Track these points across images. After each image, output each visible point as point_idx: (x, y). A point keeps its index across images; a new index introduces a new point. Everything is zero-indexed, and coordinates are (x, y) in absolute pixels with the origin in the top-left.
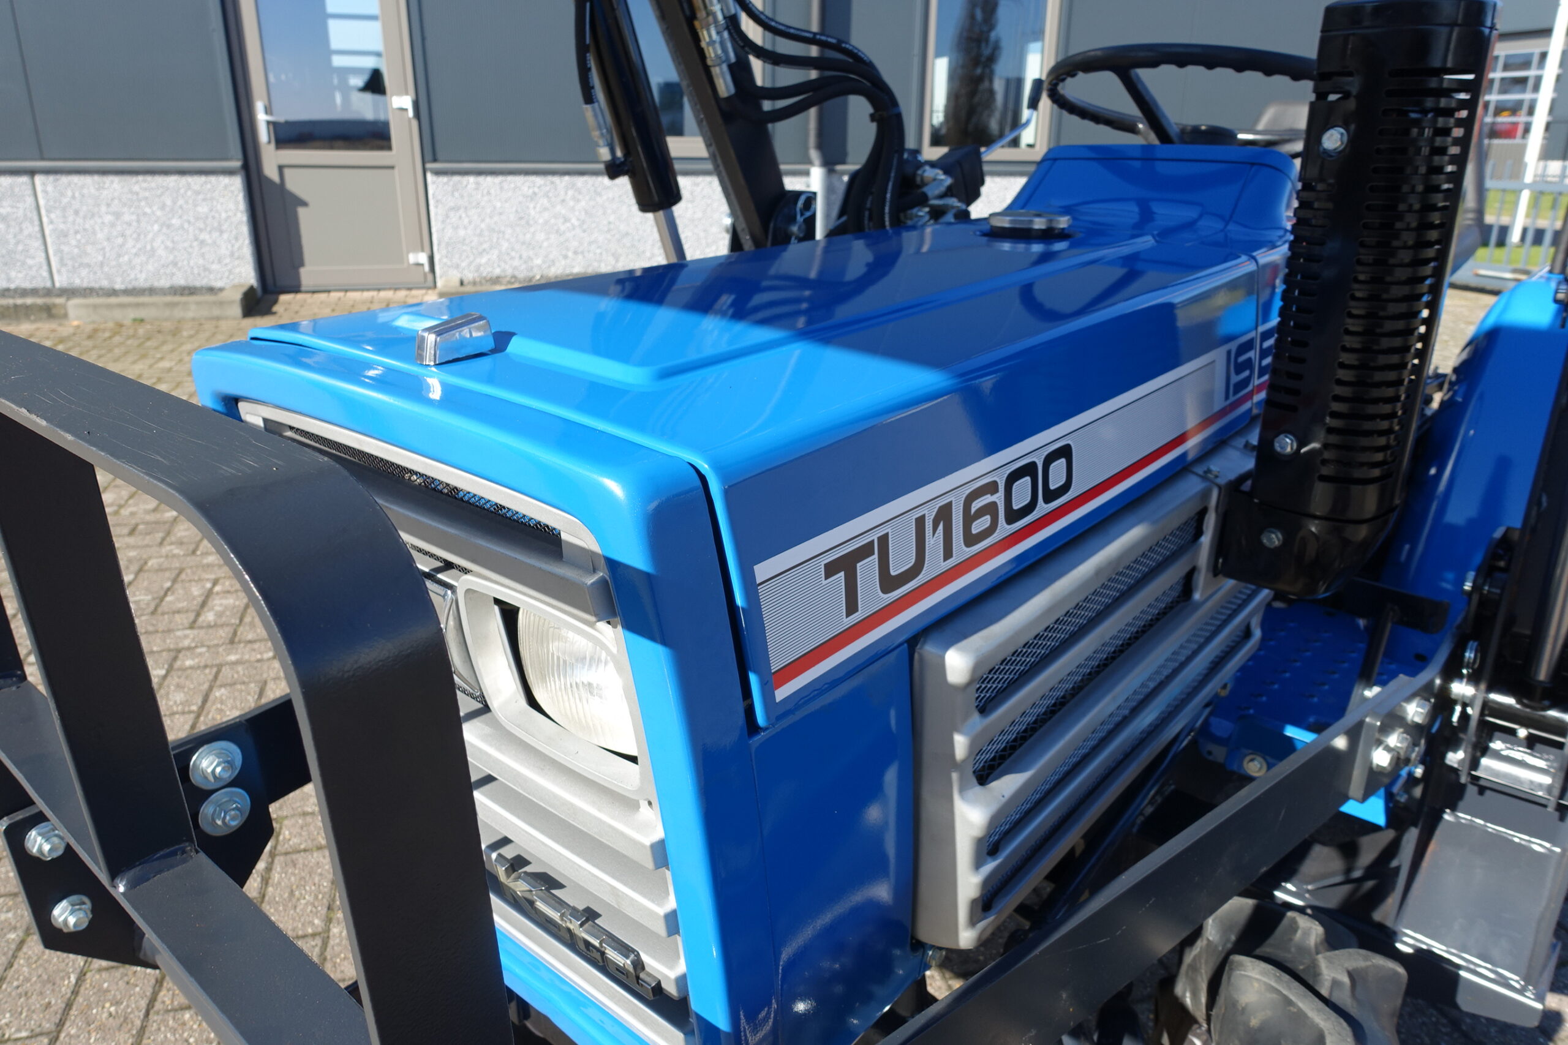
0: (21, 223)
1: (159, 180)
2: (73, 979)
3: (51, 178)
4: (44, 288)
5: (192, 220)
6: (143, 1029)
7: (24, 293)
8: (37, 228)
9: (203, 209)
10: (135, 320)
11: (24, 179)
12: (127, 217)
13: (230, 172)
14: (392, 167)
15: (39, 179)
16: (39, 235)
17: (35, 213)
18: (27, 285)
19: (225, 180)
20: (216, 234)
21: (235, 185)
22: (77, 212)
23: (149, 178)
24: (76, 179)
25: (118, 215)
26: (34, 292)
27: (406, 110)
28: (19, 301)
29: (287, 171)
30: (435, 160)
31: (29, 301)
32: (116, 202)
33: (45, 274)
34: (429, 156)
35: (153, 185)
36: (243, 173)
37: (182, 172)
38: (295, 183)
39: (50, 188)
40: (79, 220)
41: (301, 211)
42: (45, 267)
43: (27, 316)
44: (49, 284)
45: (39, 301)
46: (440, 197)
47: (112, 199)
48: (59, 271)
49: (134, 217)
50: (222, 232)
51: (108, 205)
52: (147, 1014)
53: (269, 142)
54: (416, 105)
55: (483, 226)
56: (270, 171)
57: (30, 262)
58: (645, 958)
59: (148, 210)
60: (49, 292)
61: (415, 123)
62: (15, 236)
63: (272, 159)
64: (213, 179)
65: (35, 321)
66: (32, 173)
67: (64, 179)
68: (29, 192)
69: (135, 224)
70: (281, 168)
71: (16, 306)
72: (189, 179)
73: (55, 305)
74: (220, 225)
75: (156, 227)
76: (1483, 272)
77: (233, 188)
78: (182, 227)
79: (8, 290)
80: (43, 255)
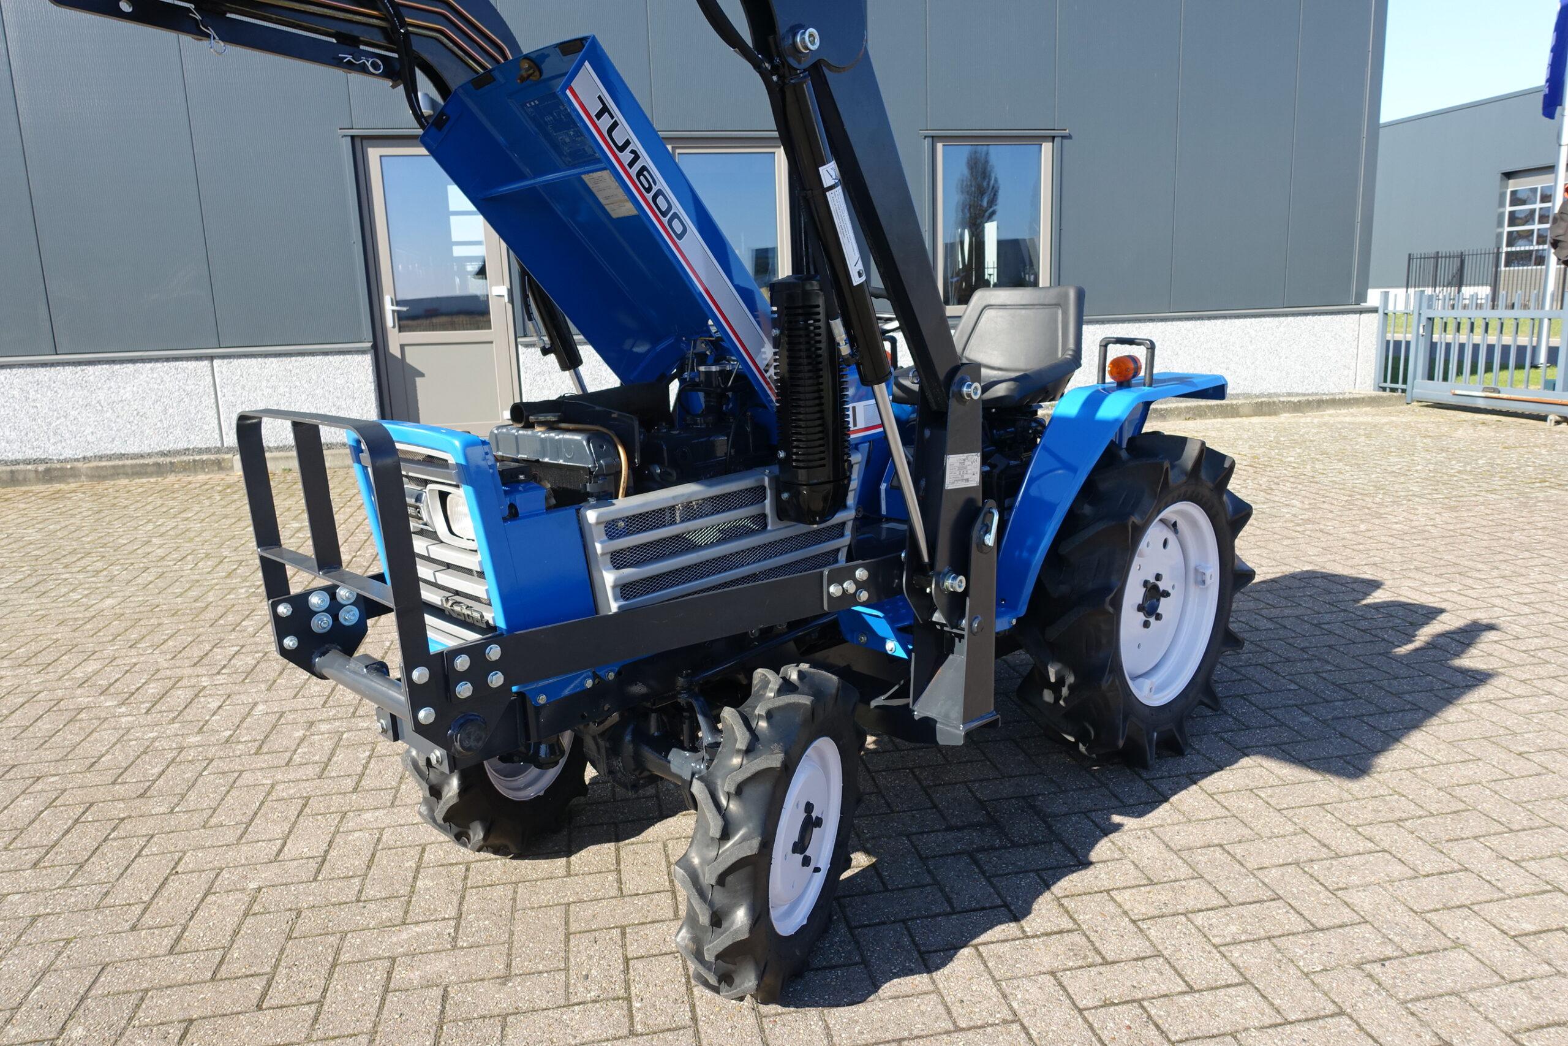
0: (201, 397)
1: (308, 359)
2: (258, 804)
3: (226, 361)
4: (215, 447)
5: (331, 389)
6: (296, 822)
7: (200, 451)
8: (213, 401)
9: (341, 381)
10: (284, 470)
11: (206, 363)
12: (281, 390)
13: (363, 352)
14: (492, 342)
15: (216, 362)
16: (214, 406)
17: (212, 389)
18: (203, 446)
19: (358, 358)
20: (350, 401)
21: (367, 360)
22: (243, 388)
23: (300, 358)
24: (244, 361)
25: (274, 388)
26: (208, 450)
27: (503, 296)
28: (197, 458)
29: (406, 348)
30: (525, 336)
31: (205, 457)
32: (274, 378)
33: (217, 436)
34: (520, 332)
35: (303, 364)
36: (373, 351)
37: (326, 353)
38: (413, 358)
39: (224, 370)
40: (245, 393)
41: (418, 380)
42: (217, 431)
43: (203, 469)
44: (219, 445)
45: (213, 457)
46: (529, 365)
47: (272, 376)
48: (227, 434)
49: (287, 390)
50: (354, 399)
51: (268, 381)
52: (298, 816)
53: (394, 327)
54: (511, 292)
55: (563, 386)
56: (394, 350)
57: (206, 427)
58: (484, 614)
59: (298, 383)
60: (218, 451)
61: (509, 306)
62: (196, 407)
63: (395, 340)
64: (349, 357)
65: (208, 473)
66: (211, 358)
67: (236, 362)
68: (209, 373)
69: (287, 395)
70: (402, 347)
71: (194, 461)
72: (331, 358)
73: (224, 460)
74: (353, 393)
75: (304, 397)
76: (1458, 392)
77: (364, 364)
78: (324, 397)
79: (188, 449)
80: (216, 421)
